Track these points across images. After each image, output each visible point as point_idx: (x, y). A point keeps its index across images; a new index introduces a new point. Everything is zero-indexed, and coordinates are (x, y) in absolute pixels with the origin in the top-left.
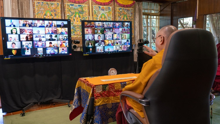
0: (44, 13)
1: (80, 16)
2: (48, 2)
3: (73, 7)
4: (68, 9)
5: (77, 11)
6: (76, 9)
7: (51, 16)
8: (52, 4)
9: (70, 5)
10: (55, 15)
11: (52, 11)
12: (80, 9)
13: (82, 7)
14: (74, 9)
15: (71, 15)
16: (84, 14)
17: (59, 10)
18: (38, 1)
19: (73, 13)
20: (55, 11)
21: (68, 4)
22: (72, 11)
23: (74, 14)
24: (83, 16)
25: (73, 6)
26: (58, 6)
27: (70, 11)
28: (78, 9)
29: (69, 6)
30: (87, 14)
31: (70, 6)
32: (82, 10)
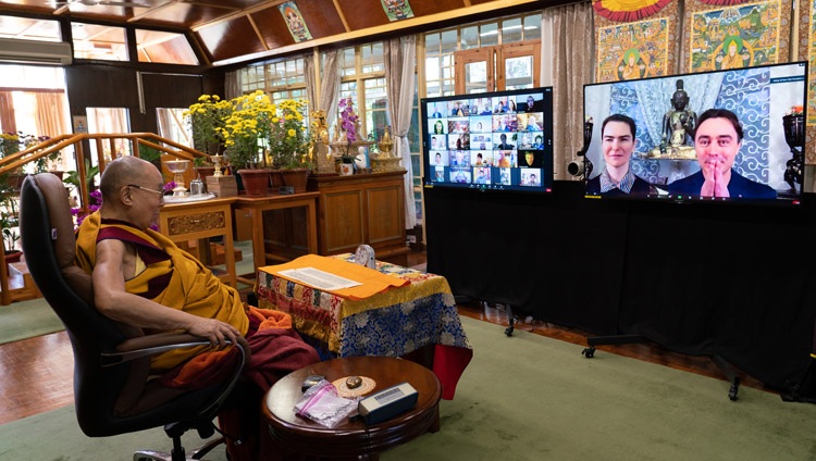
0: (619, 60)
1: (744, 48)
2: (635, 23)
3: (719, 20)
4: (696, 31)
5: (733, 33)
6: (730, 25)
7: (638, 64)
8: (644, 28)
9: (707, 15)
10: (652, 59)
11: (643, 49)
12: (746, 24)
13: (755, 12)
14: (723, 26)
15: (709, 51)
16: (762, 39)
17: (664, 43)
18: (606, 28)
19: (717, 43)
20: (651, 45)
21: (700, 13)
22: (714, 36)
23: (721, 46)
24: (757, 46)
25: (718, 17)
26: (662, 29)
27: (706, 38)
28: (736, 25)
29: (704, 19)
30: (778, 37)
31: (708, 20)
32: (754, 24)
